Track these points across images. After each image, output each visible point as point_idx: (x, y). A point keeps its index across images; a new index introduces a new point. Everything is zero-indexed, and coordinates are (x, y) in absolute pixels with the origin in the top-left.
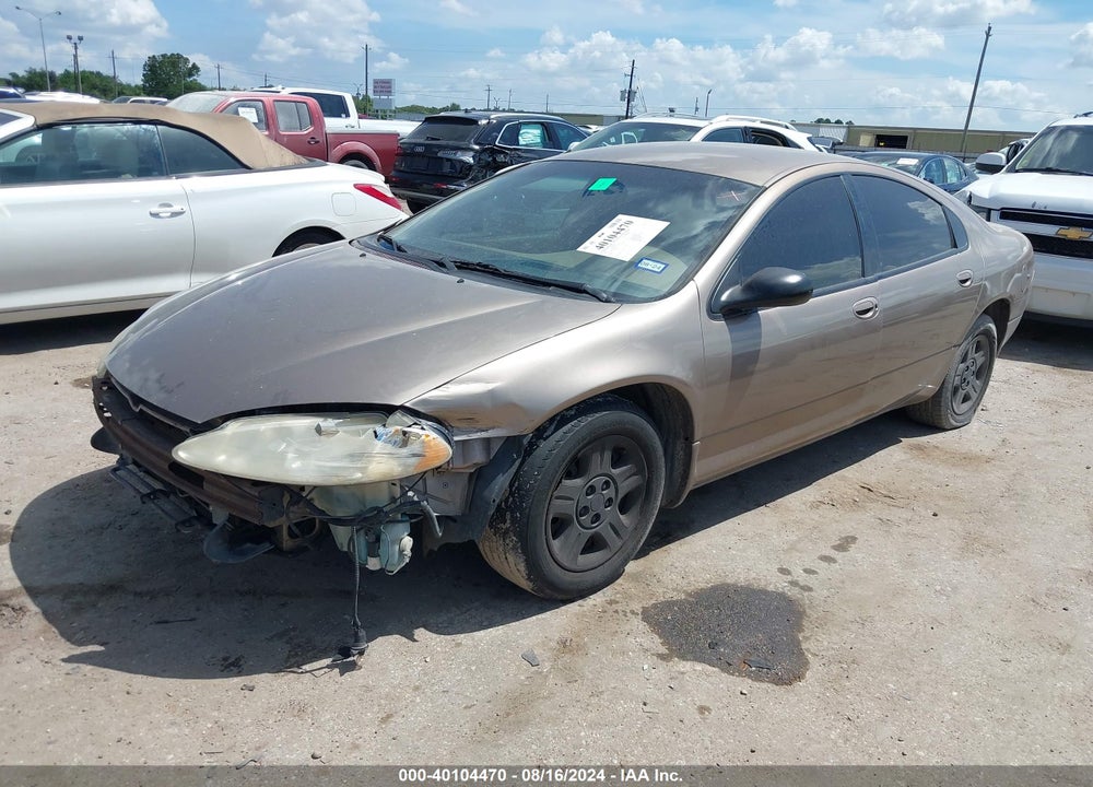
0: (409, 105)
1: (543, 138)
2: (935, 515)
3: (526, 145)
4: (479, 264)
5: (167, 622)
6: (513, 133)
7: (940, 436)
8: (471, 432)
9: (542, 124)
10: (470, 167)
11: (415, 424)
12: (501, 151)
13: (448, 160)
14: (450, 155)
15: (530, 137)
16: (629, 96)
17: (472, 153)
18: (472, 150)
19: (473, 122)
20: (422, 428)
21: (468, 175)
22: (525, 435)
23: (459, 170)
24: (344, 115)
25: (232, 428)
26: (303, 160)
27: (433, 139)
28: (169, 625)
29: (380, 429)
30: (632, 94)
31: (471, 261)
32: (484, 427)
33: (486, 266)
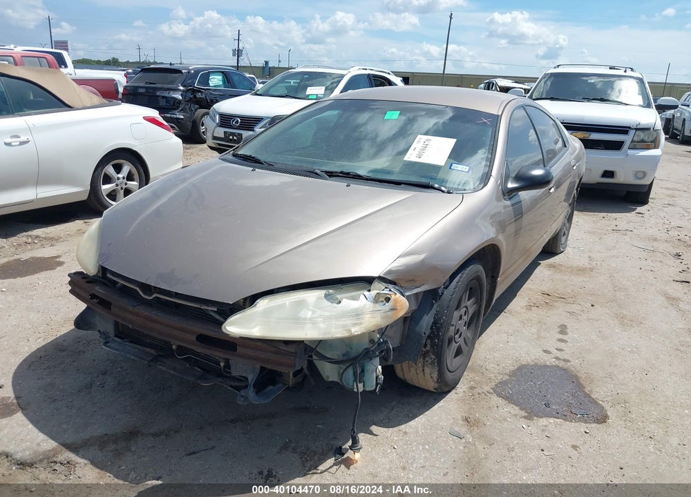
0: (81, 58)
1: (224, 81)
2: (593, 306)
3: (214, 86)
4: (341, 172)
5: (194, 453)
6: (205, 79)
7: (557, 257)
8: (412, 289)
9: (223, 72)
10: (180, 102)
11: (386, 288)
12: (199, 91)
13: (164, 97)
14: (166, 94)
15: (216, 81)
16: (238, 53)
17: (180, 93)
18: (180, 90)
19: (178, 71)
20: (390, 290)
21: (178, 107)
22: (439, 288)
23: (172, 103)
24: (63, 66)
25: (262, 304)
26: (105, 101)
27: (150, 83)
28: (198, 454)
29: (366, 293)
30: (240, 52)
31: (335, 170)
32: (418, 285)
33: (348, 174)
